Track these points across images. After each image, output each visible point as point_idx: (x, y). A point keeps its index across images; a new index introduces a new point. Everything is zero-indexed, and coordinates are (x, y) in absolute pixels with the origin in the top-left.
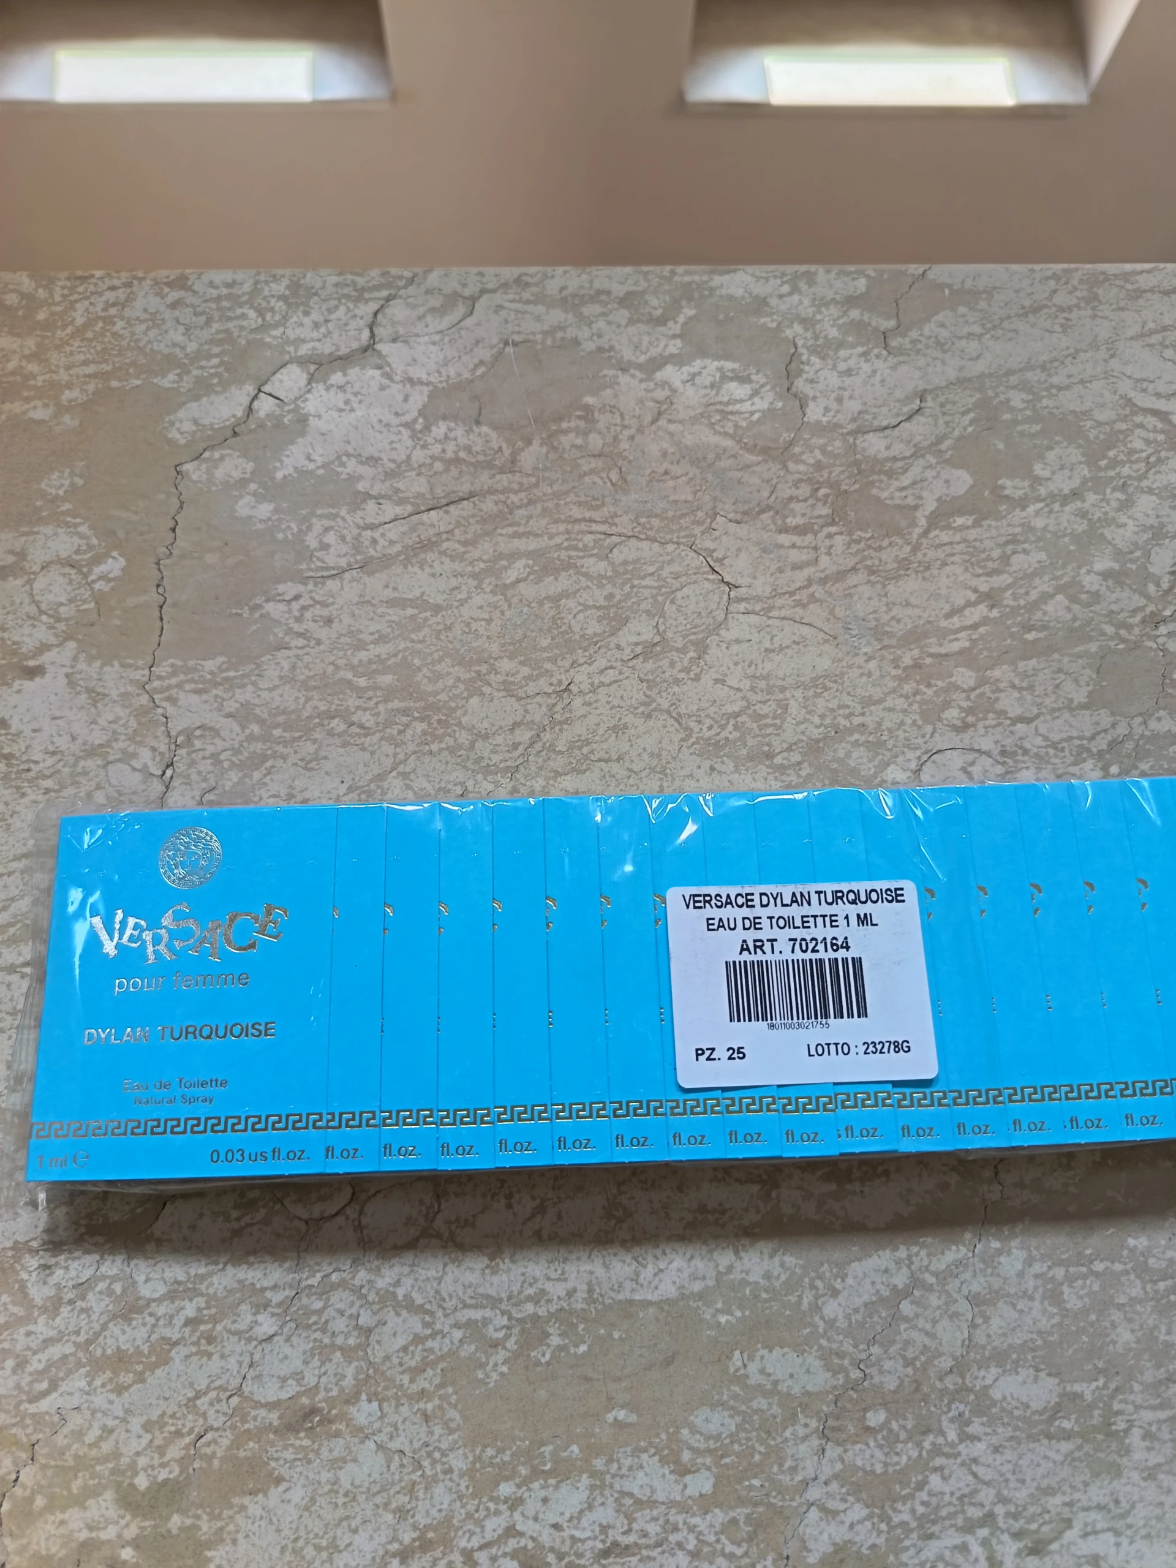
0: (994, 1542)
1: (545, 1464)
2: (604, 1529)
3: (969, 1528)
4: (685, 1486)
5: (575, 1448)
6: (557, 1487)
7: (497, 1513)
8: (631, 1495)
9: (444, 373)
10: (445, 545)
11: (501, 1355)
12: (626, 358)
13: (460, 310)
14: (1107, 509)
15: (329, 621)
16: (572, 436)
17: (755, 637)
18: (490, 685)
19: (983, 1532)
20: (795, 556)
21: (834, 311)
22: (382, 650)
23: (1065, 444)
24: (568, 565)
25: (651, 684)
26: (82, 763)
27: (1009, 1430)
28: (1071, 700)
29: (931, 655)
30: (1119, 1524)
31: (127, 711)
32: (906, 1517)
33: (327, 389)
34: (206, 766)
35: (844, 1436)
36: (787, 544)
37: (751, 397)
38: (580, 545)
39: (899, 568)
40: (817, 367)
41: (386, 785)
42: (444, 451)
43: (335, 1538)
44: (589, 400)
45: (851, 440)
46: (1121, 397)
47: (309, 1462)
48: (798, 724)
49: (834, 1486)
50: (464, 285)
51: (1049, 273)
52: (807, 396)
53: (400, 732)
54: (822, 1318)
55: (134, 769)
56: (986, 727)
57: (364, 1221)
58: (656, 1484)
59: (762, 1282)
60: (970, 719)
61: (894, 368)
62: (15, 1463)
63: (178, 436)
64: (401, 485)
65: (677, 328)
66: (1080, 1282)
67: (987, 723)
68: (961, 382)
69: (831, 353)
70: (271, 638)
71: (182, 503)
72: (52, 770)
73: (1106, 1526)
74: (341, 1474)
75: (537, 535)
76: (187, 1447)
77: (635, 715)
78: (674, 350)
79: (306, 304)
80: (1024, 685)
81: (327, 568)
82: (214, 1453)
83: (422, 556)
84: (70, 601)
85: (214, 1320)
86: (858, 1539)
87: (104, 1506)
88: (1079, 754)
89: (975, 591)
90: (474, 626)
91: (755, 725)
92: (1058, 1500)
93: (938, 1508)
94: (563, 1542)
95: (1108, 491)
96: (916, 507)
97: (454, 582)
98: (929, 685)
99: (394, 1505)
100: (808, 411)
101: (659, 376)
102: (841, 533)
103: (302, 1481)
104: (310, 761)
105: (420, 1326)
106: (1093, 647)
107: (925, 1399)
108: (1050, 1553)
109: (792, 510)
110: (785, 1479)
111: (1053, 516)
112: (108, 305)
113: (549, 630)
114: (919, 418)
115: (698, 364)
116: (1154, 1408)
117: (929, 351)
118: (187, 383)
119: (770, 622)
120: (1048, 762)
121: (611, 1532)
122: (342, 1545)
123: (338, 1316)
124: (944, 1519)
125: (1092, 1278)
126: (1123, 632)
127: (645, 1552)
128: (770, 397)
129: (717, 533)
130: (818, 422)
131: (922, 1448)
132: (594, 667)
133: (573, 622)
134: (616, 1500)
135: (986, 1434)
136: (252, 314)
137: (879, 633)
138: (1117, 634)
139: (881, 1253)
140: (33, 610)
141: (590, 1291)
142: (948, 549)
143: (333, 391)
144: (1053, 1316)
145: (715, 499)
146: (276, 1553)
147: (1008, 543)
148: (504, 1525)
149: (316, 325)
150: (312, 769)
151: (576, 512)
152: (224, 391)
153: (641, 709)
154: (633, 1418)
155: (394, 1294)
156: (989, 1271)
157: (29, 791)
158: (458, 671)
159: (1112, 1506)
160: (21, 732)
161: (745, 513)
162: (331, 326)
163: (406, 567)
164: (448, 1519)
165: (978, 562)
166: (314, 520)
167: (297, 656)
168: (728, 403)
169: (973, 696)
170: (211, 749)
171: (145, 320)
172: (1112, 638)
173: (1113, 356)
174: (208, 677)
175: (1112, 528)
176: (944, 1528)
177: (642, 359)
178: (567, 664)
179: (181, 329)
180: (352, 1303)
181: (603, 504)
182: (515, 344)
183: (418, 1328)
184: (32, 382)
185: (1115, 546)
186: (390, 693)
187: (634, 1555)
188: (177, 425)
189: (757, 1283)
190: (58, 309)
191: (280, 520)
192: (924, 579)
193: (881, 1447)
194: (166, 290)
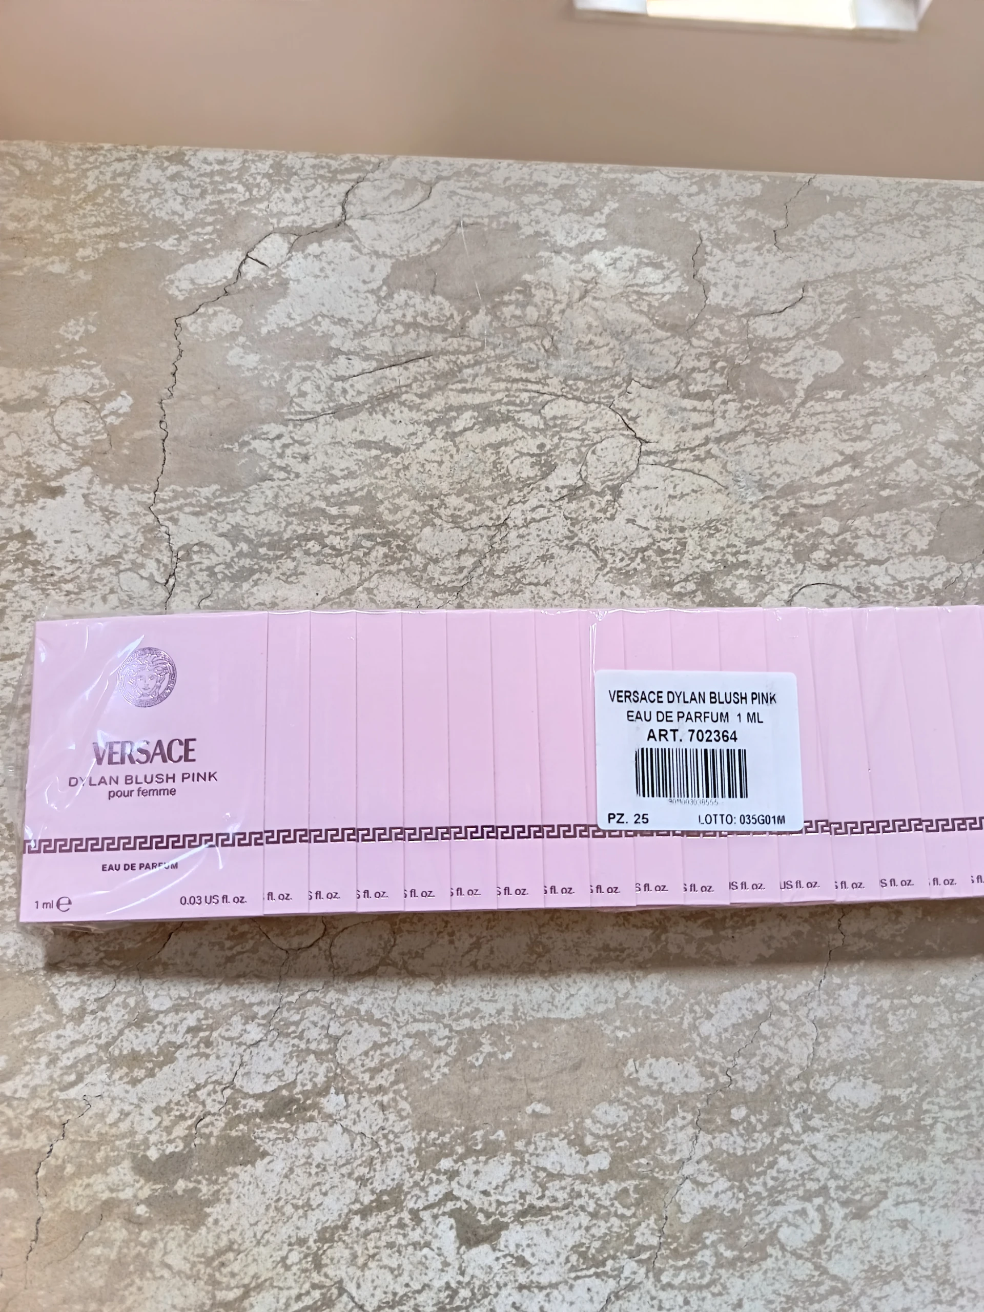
0: (827, 1208)
1: (476, 1145)
2: (523, 1195)
3: (808, 1197)
4: (588, 1163)
5: (501, 1133)
6: (486, 1162)
7: (438, 1182)
8: (544, 1169)
9: (405, 248)
10: (404, 397)
11: (443, 1059)
12: (559, 243)
13: (419, 194)
14: (951, 389)
15: (306, 458)
16: (512, 307)
17: (661, 485)
18: (440, 517)
19: (818, 1201)
20: (696, 418)
21: (734, 210)
22: (351, 484)
23: (919, 333)
24: (507, 418)
25: (575, 521)
26: (98, 571)
27: (842, 1125)
28: (915, 547)
29: (804, 506)
30: (924, 1197)
31: (136, 528)
32: (759, 1188)
33: (305, 257)
34: (203, 577)
35: (713, 1126)
36: (689, 407)
37: (664, 280)
38: (518, 401)
39: (779, 433)
40: (718, 258)
41: (353, 598)
42: (404, 316)
43: (309, 1199)
44: (527, 277)
45: (745, 321)
46: (967, 296)
47: (288, 1140)
48: (694, 559)
49: (705, 1164)
50: (423, 172)
51: (913, 186)
52: (708, 282)
53: (365, 554)
54: (699, 1035)
55: (142, 577)
56: (846, 567)
57: (334, 951)
58: (564, 1161)
59: (653, 1006)
60: (834, 560)
61: (781, 262)
62: (49, 1139)
63: (177, 293)
64: (367, 344)
65: (603, 219)
66: (902, 1011)
67: (848, 563)
68: (837, 276)
69: (730, 246)
70: (258, 470)
71: (181, 351)
72: (72, 576)
73: (913, 1198)
74: (313, 1150)
75: (481, 391)
76: (189, 1128)
77: (560, 547)
78: (600, 238)
79: (287, 182)
80: (879, 533)
81: (305, 413)
82: (211, 1133)
83: (385, 405)
84: (86, 432)
85: (211, 1028)
86: (721, 1204)
87: (123, 1172)
88: (920, 591)
89: (842, 453)
90: (428, 467)
91: (658, 559)
92: (877, 1177)
93: (785, 1182)
94: (490, 1204)
95: (953, 374)
96: (796, 381)
97: (411, 429)
98: (801, 531)
99: (356, 1175)
100: (710, 295)
101: (586, 259)
102: (734, 400)
103: (283, 1155)
104: (290, 576)
105: (378, 1035)
106: (935, 504)
107: (778, 1099)
108: (870, 1217)
109: (694, 379)
110: (666, 1159)
111: (907, 393)
112: (115, 175)
113: (491, 472)
114: (801, 306)
115: (619, 249)
116: (954, 1108)
117: (811, 249)
118: (184, 248)
119: (674, 473)
120: (894, 597)
121: (528, 1198)
122: (314, 1204)
123: (312, 1026)
124: (788, 1190)
125: (911, 1008)
126: (959, 493)
127: (554, 1213)
128: (679, 281)
129: (631, 396)
130: (718, 305)
131: (774, 1137)
132: (527, 506)
133: (510, 467)
134: (533, 1173)
135: (824, 1127)
136: (241, 188)
137: (762, 486)
138: (955, 494)
139: (746, 985)
140: (54, 438)
141: (516, 1010)
142: (821, 418)
143: (310, 259)
144: (879, 1037)
145: (631, 367)
146: (262, 1210)
147: (869, 414)
148: (444, 1191)
149: (296, 201)
150: (292, 582)
151: (515, 373)
152: (216, 256)
153: (566, 542)
154: (547, 1110)
155: (358, 1011)
156: (831, 1001)
157: (53, 592)
158: (414, 504)
159: (918, 1182)
160: (45, 543)
161: (655, 380)
162: (308, 202)
163: (371, 414)
164: (400, 1186)
165: (845, 429)
166: (294, 371)
167: (279, 487)
168: (643, 286)
169: (837, 540)
170: (207, 563)
171: (149, 190)
172: (950, 497)
173: (962, 260)
174: (204, 501)
175: (955, 405)
176: (789, 1197)
177: (573, 244)
178: (505, 501)
179: (180, 199)
180: (324, 1017)
181: (537, 367)
182: (465, 226)
183: (377, 1038)
184: (51, 240)
185: (956, 421)
186: (357, 522)
187: (546, 1215)
188: (177, 283)
189: (648, 1007)
190: (72, 176)
191: (265, 369)
192: (801, 442)
193: (741, 1135)
194: (166, 164)
